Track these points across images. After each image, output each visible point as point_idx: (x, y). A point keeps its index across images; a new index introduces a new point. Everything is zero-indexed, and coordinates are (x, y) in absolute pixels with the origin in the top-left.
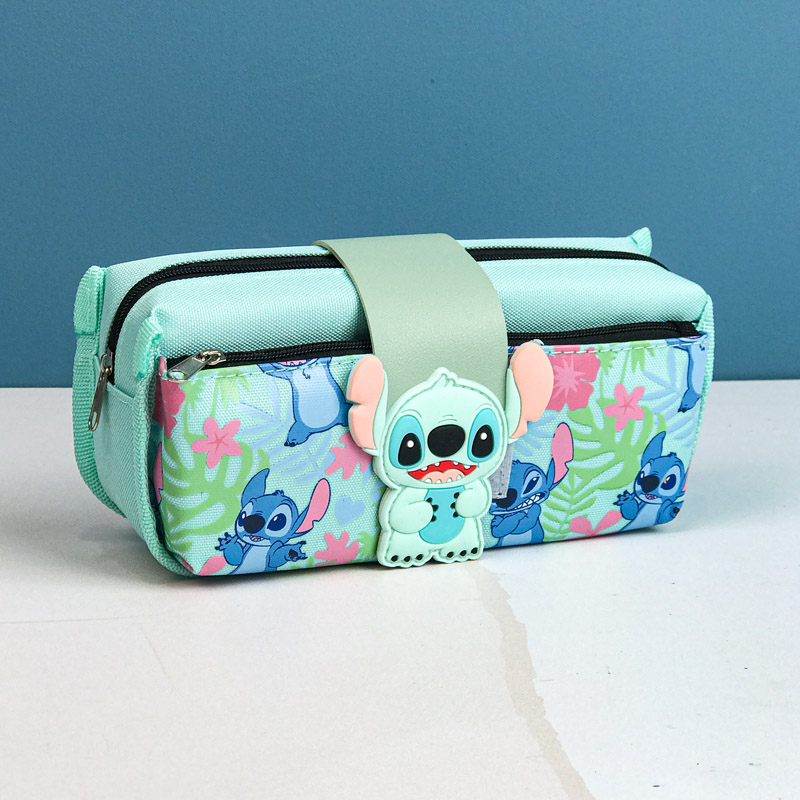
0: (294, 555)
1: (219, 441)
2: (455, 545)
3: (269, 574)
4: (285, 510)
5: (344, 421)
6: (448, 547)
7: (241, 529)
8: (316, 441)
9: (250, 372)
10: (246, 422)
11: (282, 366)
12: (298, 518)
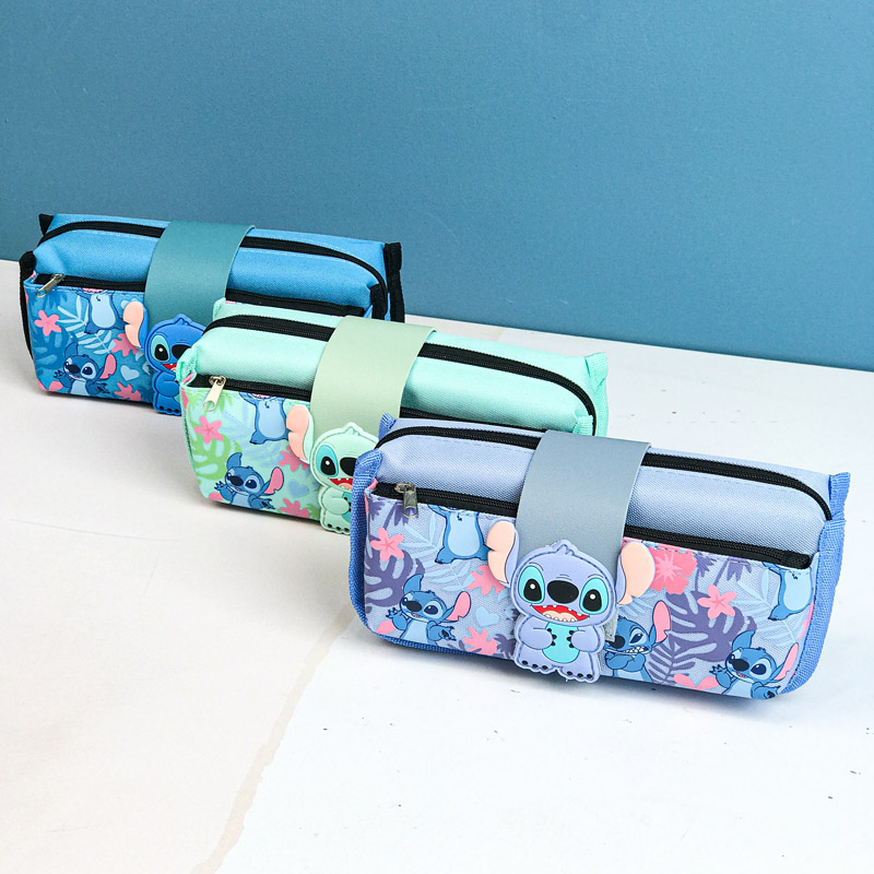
0: (265, 505)
1: (210, 431)
4: (255, 478)
5: (285, 437)
7: (229, 482)
8: (270, 445)
9: (234, 396)
10: (226, 423)
11: (254, 397)
12: (265, 486)
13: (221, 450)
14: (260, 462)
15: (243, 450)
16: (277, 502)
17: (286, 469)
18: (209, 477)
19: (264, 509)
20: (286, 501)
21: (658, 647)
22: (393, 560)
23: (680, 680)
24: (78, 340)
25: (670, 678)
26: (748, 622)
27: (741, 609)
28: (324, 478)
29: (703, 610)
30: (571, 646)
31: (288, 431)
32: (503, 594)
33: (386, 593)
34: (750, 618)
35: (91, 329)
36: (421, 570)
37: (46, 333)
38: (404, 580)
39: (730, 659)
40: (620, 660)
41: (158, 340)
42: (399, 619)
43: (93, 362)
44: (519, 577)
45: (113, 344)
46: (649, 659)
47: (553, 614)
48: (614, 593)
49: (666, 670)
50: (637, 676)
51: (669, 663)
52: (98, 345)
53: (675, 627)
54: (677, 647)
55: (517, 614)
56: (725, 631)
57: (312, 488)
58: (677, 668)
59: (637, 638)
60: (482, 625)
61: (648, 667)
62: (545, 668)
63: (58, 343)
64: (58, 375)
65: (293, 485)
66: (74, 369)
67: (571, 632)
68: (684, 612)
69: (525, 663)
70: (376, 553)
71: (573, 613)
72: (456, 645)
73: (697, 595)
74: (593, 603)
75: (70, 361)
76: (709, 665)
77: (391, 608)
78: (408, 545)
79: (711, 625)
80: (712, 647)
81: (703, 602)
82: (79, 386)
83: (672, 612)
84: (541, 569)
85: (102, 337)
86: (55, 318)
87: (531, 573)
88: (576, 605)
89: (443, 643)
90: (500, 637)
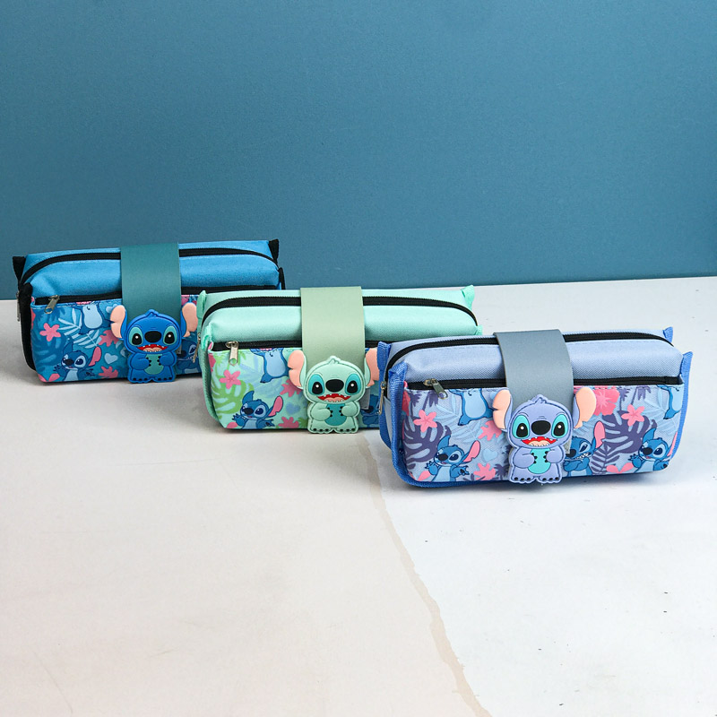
0: (268, 424)
1: (231, 380)
2: (343, 426)
3: (258, 430)
4: (262, 407)
5: (287, 374)
6: (340, 427)
7: (243, 413)
8: (275, 382)
9: (247, 352)
10: (243, 372)
11: (261, 351)
12: (269, 410)
13: (238, 391)
14: (266, 395)
15: (255, 389)
16: (277, 420)
17: (285, 397)
18: (228, 412)
19: (267, 427)
20: (283, 419)
21: (597, 451)
22: (430, 430)
23: (610, 469)
24: (74, 340)
25: (604, 469)
26: (652, 423)
27: (647, 416)
28: (314, 397)
29: (625, 422)
30: (546, 461)
31: (288, 369)
32: (501, 437)
33: (426, 452)
34: (653, 421)
35: (84, 331)
36: (449, 432)
37: (49, 339)
38: (438, 440)
39: (641, 449)
40: (574, 465)
41: (135, 330)
42: (433, 468)
43: (84, 354)
44: (512, 424)
45: (100, 339)
46: (591, 460)
47: (535, 443)
48: (572, 423)
49: (602, 464)
50: (583, 473)
51: (603, 459)
52: (88, 342)
53: (608, 436)
54: (609, 448)
55: (510, 448)
56: (638, 432)
57: (302, 406)
58: (609, 462)
59: (584, 448)
60: (487, 461)
61: (591, 465)
62: (529, 479)
63: (57, 346)
64: (57, 369)
65: (290, 406)
66: (70, 363)
67: (546, 452)
68: (613, 425)
69: (516, 479)
70: (418, 428)
71: (548, 440)
72: (468, 478)
73: (621, 413)
74: (559, 431)
75: (67, 357)
76: (628, 456)
77: (428, 462)
78: (439, 418)
79: (630, 430)
80: (630, 443)
81: (625, 416)
82: (73, 374)
83: (606, 427)
84: (527, 416)
85: (92, 335)
86: (56, 328)
87: (521, 419)
88: (550, 434)
89: (460, 479)
90: (498, 466)
